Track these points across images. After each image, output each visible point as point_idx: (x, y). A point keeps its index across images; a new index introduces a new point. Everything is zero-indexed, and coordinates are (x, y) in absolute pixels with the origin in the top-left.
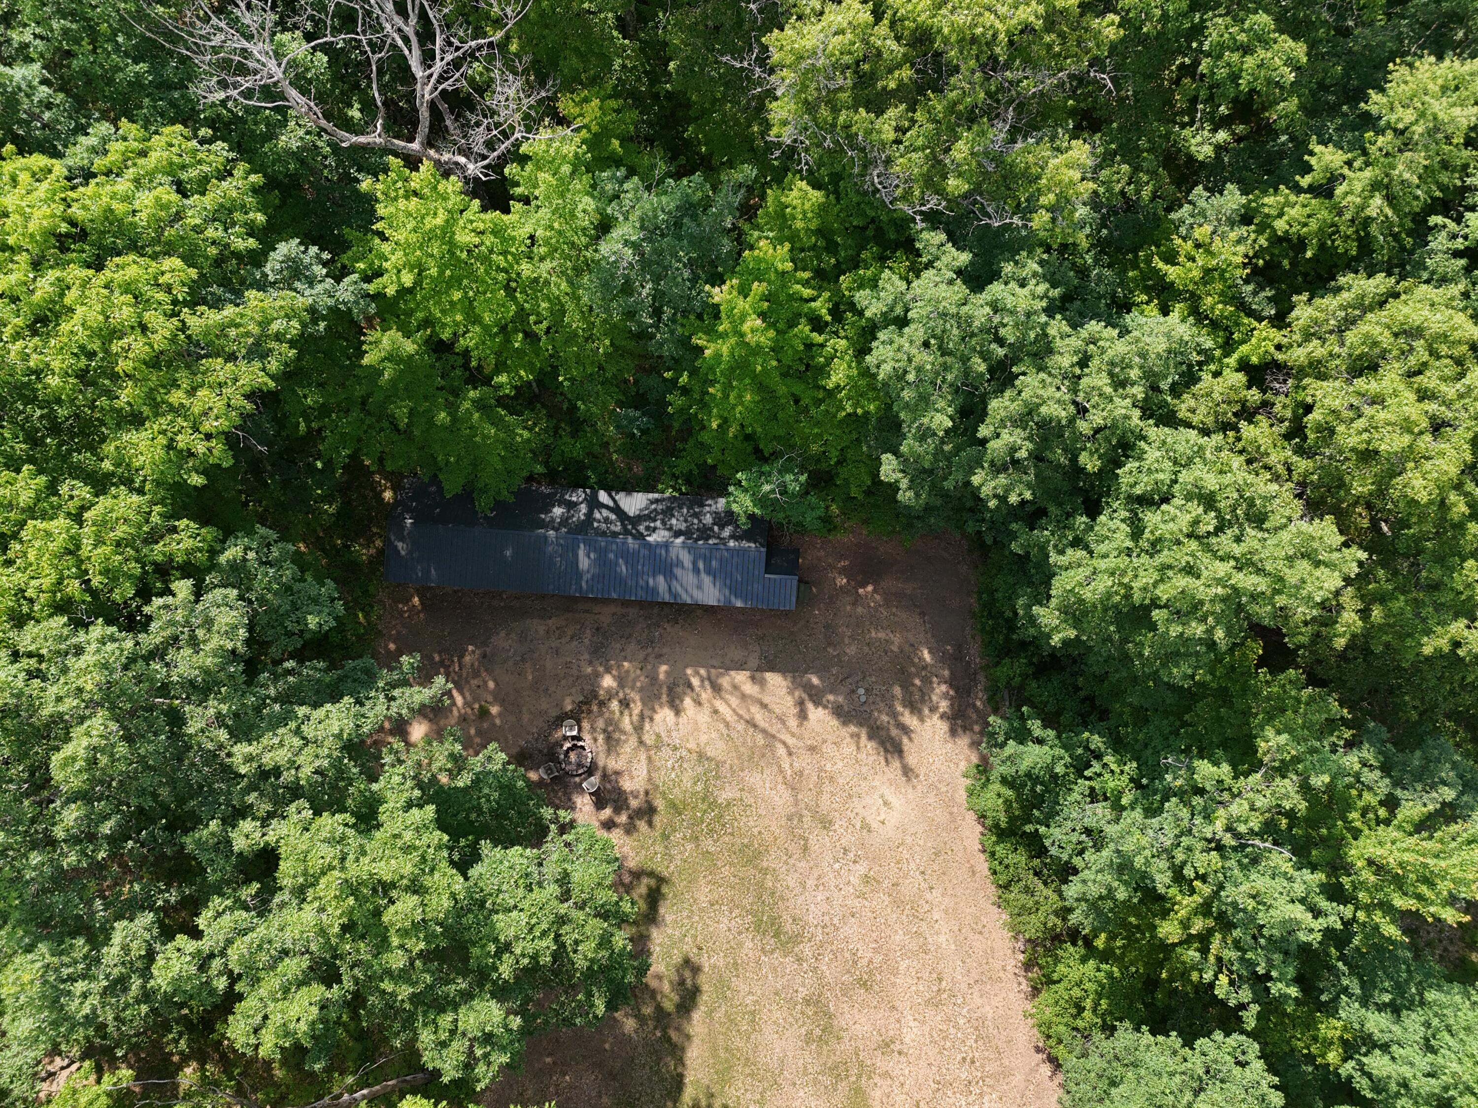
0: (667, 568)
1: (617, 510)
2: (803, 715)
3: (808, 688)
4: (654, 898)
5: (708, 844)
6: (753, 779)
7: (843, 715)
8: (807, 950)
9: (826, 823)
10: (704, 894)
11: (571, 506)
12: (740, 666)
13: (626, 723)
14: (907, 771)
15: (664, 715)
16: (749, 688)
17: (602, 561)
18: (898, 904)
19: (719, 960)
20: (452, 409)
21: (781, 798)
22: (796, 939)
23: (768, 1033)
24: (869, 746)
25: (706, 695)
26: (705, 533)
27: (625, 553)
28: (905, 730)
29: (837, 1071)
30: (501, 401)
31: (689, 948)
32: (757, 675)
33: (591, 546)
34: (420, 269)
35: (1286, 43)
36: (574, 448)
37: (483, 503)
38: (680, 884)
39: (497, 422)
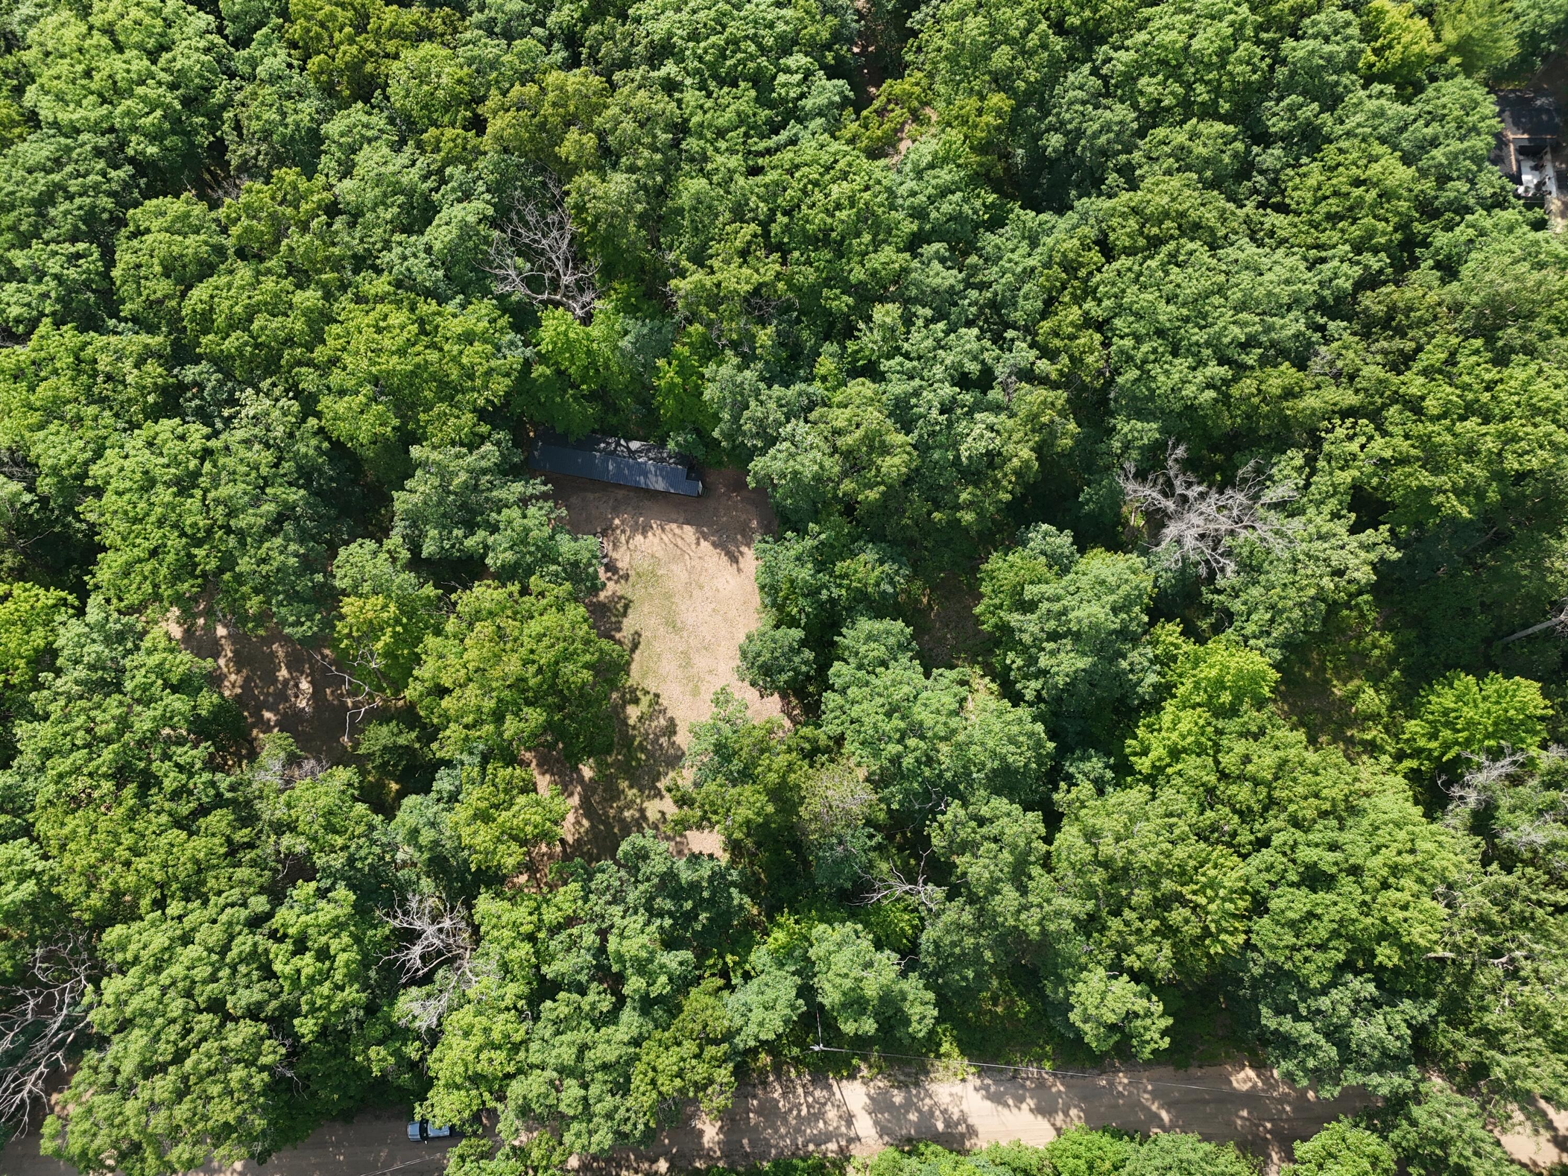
0: (645, 473)
1: (628, 448)
2: (698, 544)
3: (702, 533)
4: (626, 607)
5: (651, 590)
6: (674, 567)
7: (715, 545)
8: (685, 634)
9: (701, 587)
10: (646, 609)
11: (608, 444)
12: (675, 521)
13: (623, 539)
14: (739, 570)
15: (639, 538)
16: (677, 531)
17: (618, 467)
18: (725, 620)
19: (648, 634)
20: (562, 397)
21: (684, 576)
22: (682, 629)
23: (664, 662)
24: (725, 559)
25: (659, 532)
26: (662, 460)
27: (627, 464)
28: (742, 553)
29: (689, 679)
30: (583, 396)
31: (637, 628)
32: (681, 525)
33: (614, 461)
34: (555, 343)
35: (845, 298)
36: (614, 421)
37: (572, 439)
38: (637, 604)
39: (580, 405)
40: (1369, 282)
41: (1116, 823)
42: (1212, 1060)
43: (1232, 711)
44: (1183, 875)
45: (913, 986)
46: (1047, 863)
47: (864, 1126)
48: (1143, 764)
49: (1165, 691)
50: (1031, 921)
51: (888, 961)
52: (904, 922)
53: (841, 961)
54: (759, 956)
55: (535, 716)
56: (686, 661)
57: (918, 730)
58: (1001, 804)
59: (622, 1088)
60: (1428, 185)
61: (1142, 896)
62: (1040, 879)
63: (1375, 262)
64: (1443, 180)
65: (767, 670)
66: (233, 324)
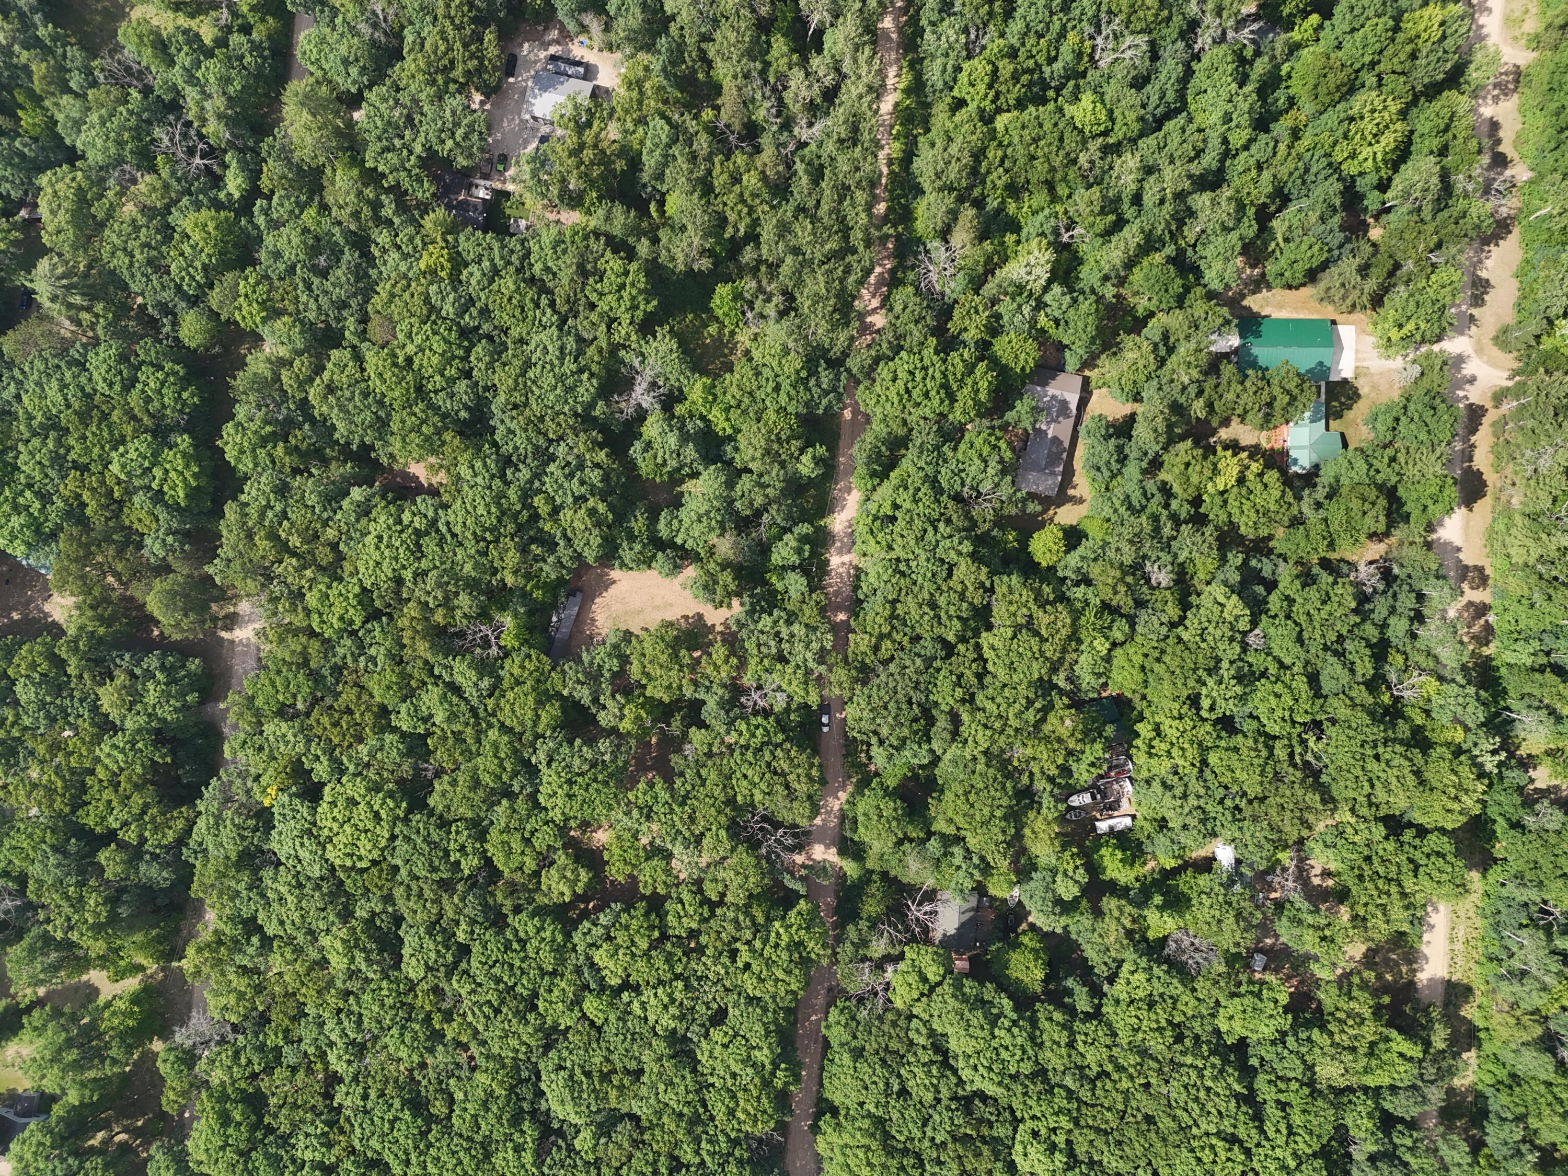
14: (620, 580)
24: (614, 585)
28: (613, 578)
40: (552, 304)
41: (751, 451)
42: (839, 426)
43: (715, 397)
44: (770, 431)
45: (797, 530)
46: (761, 475)
47: (846, 558)
48: (729, 431)
49: (703, 418)
50: (779, 485)
51: (787, 537)
52: (774, 530)
53: (784, 553)
54: (779, 586)
55: (683, 652)
56: (657, 608)
57: (708, 513)
58: (738, 488)
59: (815, 629)
60: (511, 269)
61: (775, 446)
62: (765, 479)
63: (544, 301)
64: (509, 263)
65: (676, 566)
66: (501, 766)
